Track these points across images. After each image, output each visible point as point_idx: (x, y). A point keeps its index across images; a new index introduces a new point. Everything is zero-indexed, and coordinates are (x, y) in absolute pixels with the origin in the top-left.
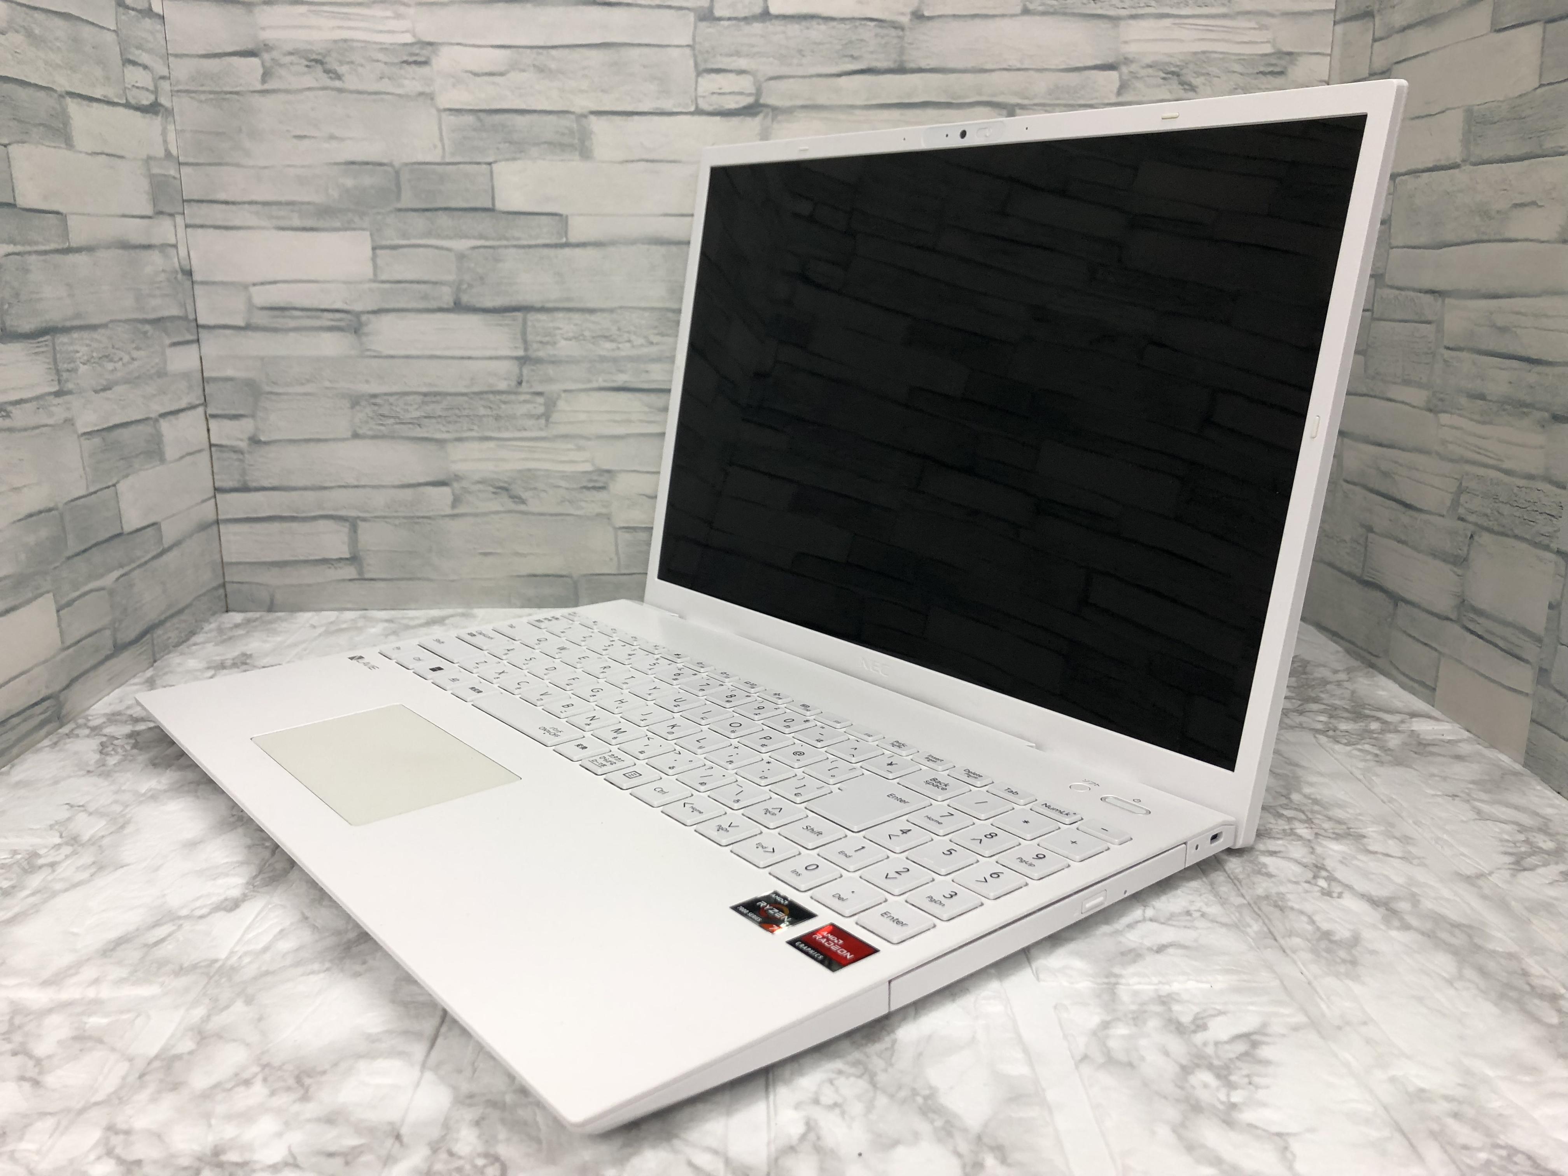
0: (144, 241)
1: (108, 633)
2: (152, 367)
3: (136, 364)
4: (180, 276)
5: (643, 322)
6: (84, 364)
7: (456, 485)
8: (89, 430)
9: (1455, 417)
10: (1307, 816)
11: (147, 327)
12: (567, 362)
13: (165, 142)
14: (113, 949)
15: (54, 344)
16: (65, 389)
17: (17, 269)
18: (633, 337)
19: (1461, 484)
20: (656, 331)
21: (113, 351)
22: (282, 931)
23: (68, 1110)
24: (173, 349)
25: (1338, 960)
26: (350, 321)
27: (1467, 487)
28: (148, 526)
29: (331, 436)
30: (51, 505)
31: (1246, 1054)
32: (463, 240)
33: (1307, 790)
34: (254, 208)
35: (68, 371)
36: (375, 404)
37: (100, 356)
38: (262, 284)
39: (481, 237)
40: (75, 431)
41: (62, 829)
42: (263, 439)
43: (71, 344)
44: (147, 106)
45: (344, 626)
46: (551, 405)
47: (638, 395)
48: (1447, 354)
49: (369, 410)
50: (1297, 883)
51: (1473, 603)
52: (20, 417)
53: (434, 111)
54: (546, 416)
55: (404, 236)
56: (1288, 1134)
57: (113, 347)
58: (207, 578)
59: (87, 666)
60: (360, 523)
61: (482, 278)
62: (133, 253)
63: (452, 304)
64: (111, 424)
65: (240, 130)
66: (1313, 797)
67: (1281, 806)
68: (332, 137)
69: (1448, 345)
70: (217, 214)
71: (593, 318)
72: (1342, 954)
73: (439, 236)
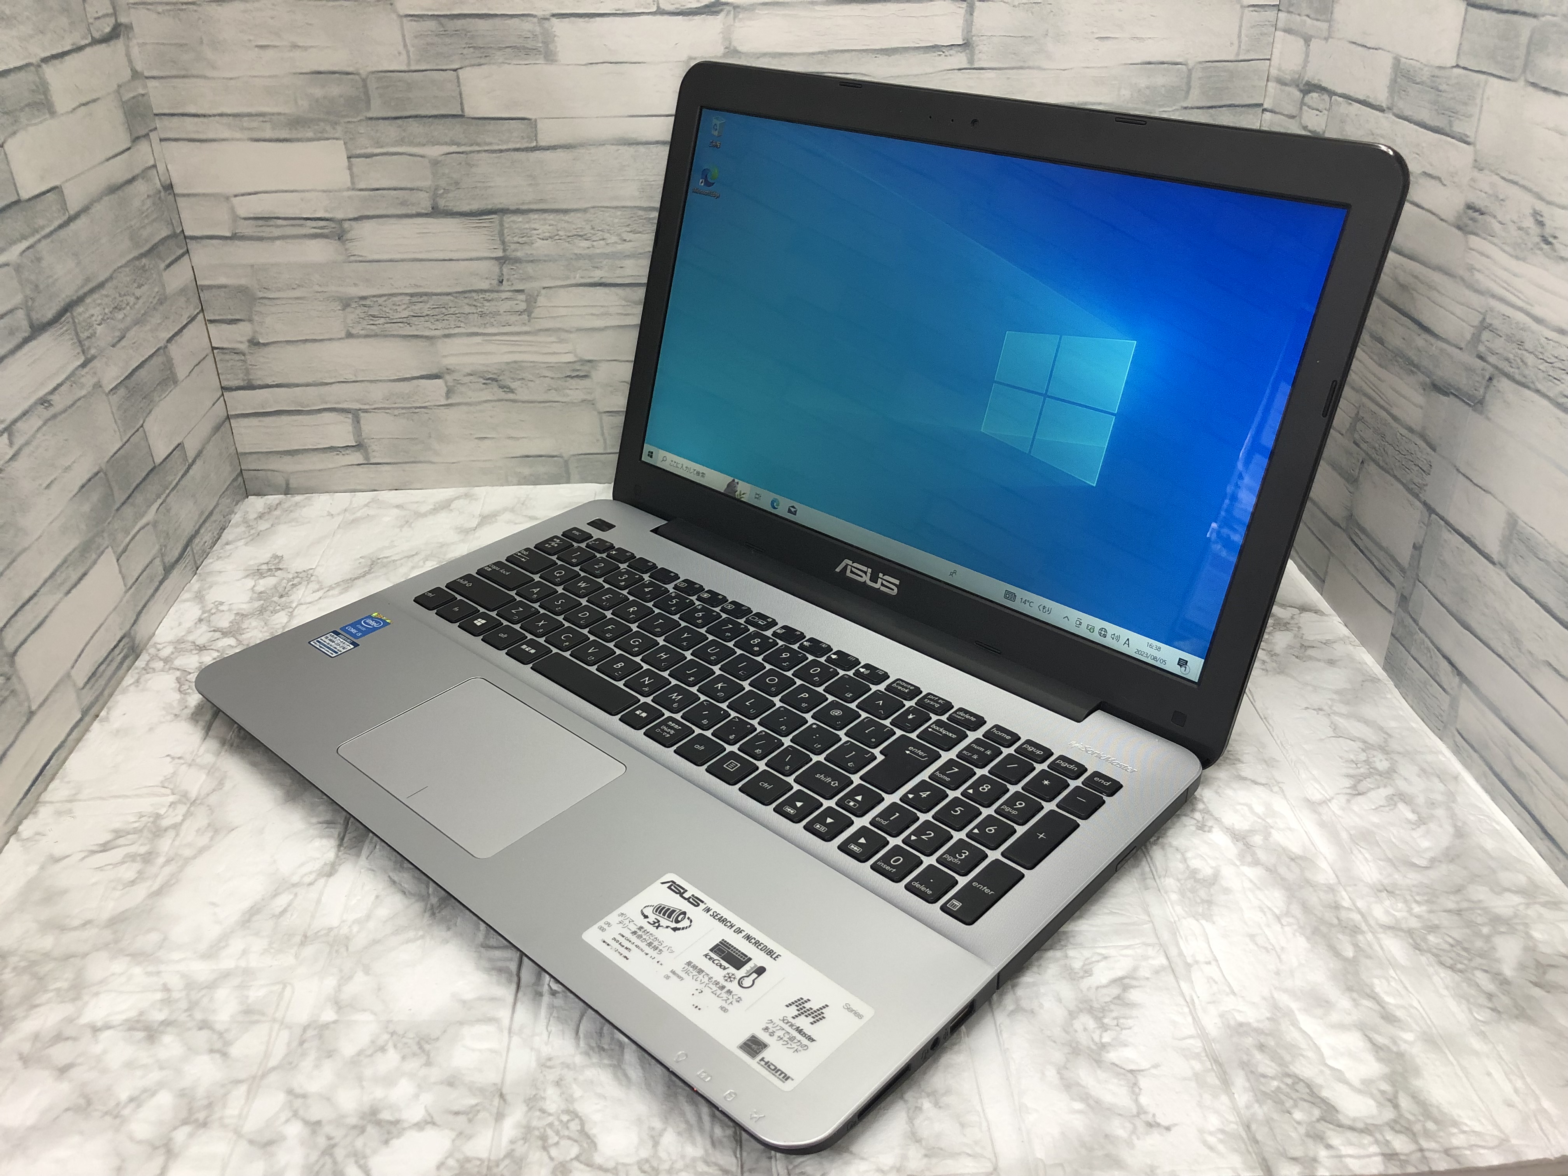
0: (129, 176)
1: (158, 562)
3: (141, 301)
4: (163, 194)
5: (616, 221)
6: (99, 325)
7: (448, 377)
8: (114, 385)
11: (144, 261)
12: (545, 261)
13: (130, 61)
14: (249, 921)
15: (73, 318)
16: (89, 356)
17: (32, 261)
18: (607, 235)
20: (628, 229)
21: (121, 299)
22: (377, 897)
23: (254, 1078)
25: (1199, 901)
29: (327, 336)
31: (1118, 997)
32: (436, 147)
34: (225, 120)
36: (364, 306)
38: (243, 195)
39: (453, 143)
40: (104, 392)
41: (171, 786)
42: (261, 341)
43: (87, 310)
44: (110, 32)
45: (359, 514)
46: (532, 300)
47: (613, 289)
49: (358, 311)
52: (60, 401)
53: (394, 16)
54: (528, 311)
55: (379, 144)
56: (1139, 1071)
57: (120, 296)
58: (227, 473)
59: (146, 598)
60: (362, 414)
61: (457, 183)
62: (120, 193)
64: (129, 371)
65: (202, 42)
68: (295, 46)
70: (190, 127)
71: (567, 218)
72: (1203, 893)
73: (412, 144)
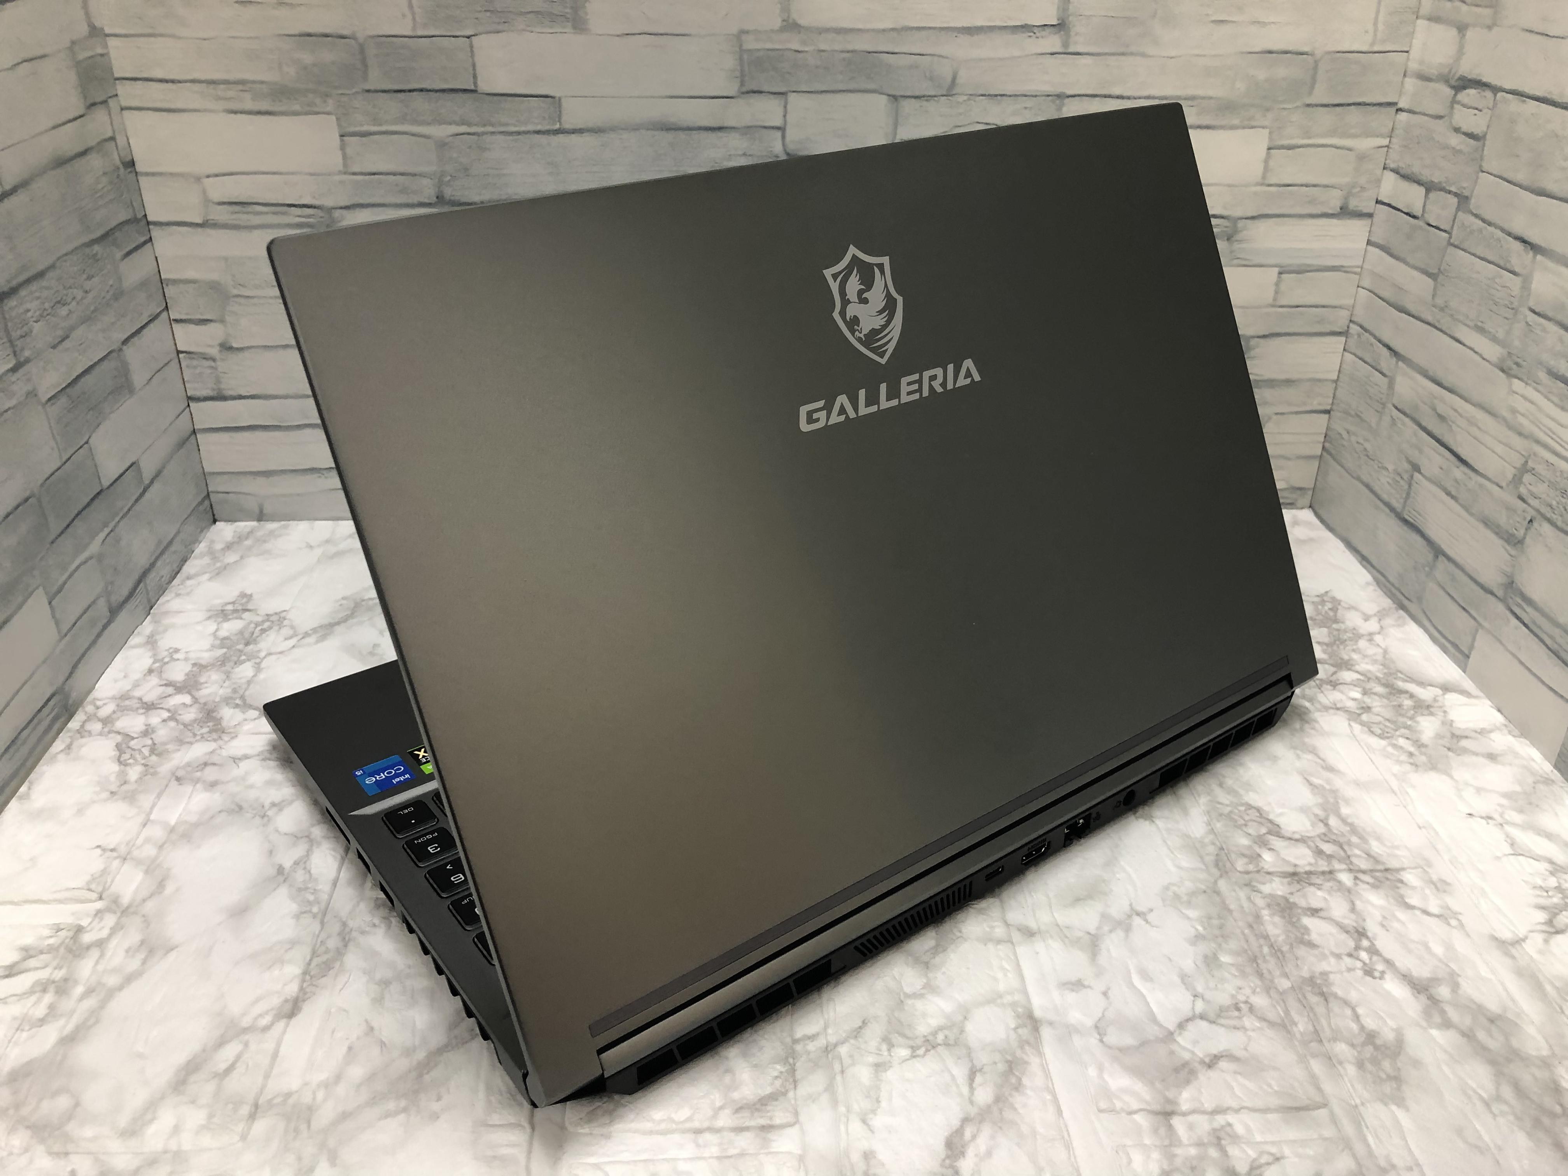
2: (108, 292)
9: (1530, 389)
10: (1345, 851)
19: (1526, 462)
24: (126, 260)
26: (321, 217)
27: (1534, 469)
28: (127, 470)
30: (27, 494)
33: (1345, 810)
35: (22, 337)
37: (52, 305)
48: (1531, 317)
50: (1338, 956)
51: (1523, 590)
63: (435, 198)
66: (1349, 821)
67: (1319, 836)
69: (1533, 308)
